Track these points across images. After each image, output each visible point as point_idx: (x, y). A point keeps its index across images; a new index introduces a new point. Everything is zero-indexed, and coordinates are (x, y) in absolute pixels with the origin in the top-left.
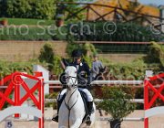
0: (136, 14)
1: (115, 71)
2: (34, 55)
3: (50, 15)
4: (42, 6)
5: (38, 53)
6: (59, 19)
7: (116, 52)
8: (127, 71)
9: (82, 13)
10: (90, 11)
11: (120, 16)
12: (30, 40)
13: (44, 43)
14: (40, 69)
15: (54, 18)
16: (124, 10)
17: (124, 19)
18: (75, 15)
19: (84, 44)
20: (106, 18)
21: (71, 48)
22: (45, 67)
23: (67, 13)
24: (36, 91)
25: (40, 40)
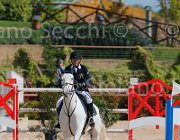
0: (121, 15)
1: (97, 79)
2: (8, 60)
3: (25, 16)
4: (17, 7)
5: (12, 58)
6: (36, 21)
7: (98, 57)
8: (110, 78)
9: (61, 14)
10: (70, 12)
11: (102, 18)
12: (4, 44)
13: (18, 47)
14: (14, 75)
15: (30, 20)
16: (106, 12)
17: (106, 21)
18: (52, 17)
19: (62, 48)
20: (87, 20)
21: (48, 53)
22: (19, 74)
23: (44, 14)
24: (10, 100)
25: (15, 44)
